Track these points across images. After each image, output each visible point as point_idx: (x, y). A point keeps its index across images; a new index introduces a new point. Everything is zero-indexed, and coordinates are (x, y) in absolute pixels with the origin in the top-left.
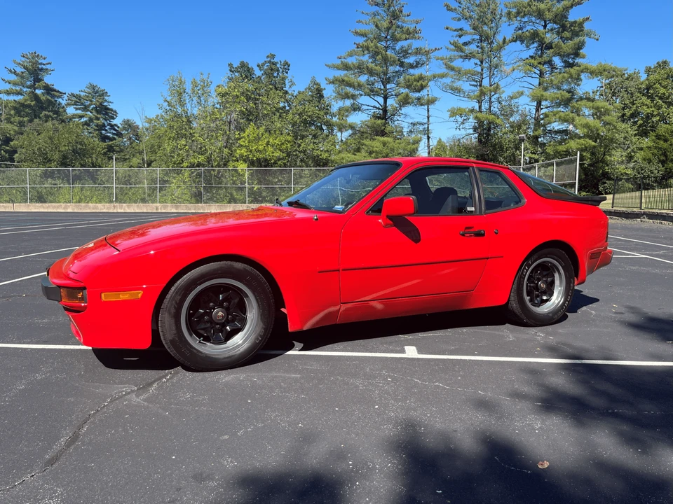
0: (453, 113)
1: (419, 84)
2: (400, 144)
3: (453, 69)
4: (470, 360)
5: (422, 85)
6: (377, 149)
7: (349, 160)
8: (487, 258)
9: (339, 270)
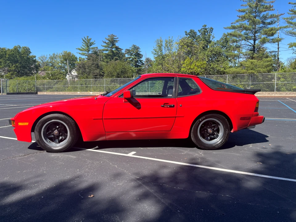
1: (271, 33)
2: (260, 62)
7: (233, 71)
8: (176, 117)
9: (102, 119)
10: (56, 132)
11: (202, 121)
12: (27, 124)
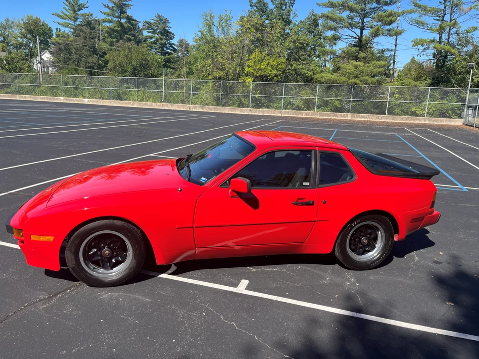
0: (416, 43)
1: (389, 20)
2: (369, 67)
3: (420, 7)
4: (277, 301)
5: (391, 20)
6: (349, 71)
7: (327, 78)
8: (315, 221)
9: (193, 227)
10: (107, 252)
11: (355, 226)
12: (51, 238)
